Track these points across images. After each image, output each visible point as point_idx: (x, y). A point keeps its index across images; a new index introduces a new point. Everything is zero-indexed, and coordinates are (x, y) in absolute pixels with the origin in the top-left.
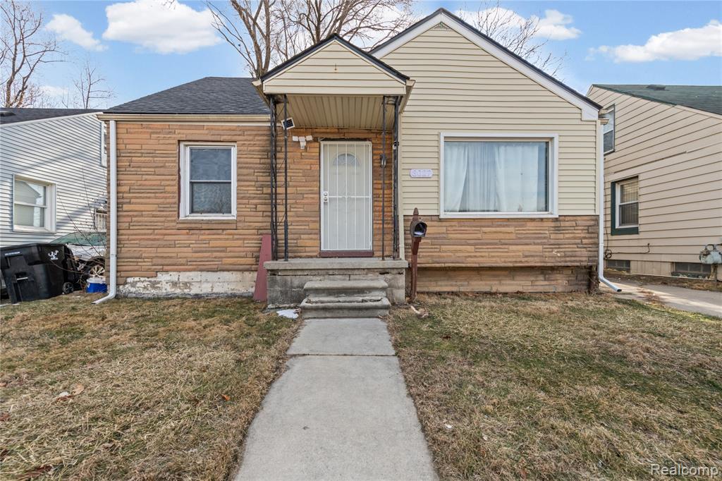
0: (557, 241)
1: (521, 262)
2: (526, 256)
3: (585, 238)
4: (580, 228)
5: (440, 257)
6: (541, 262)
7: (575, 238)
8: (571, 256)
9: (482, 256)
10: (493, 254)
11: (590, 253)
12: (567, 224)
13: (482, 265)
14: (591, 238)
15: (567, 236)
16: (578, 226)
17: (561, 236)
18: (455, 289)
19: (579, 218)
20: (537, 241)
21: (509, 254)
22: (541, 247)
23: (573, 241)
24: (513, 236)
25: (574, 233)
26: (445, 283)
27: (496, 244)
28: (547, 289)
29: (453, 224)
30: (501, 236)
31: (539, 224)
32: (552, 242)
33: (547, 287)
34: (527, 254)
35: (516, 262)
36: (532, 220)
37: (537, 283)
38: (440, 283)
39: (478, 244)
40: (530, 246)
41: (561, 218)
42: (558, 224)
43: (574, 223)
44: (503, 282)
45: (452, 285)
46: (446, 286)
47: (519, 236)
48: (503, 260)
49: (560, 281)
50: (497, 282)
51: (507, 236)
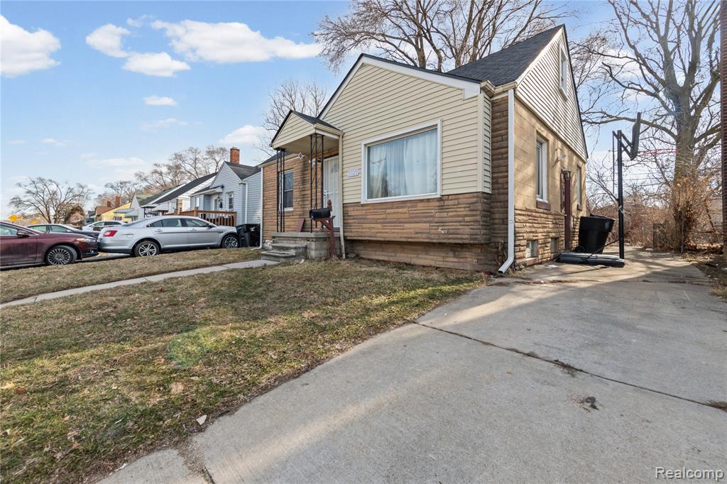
0: (441, 220)
1: (412, 238)
2: (417, 233)
3: (466, 216)
4: (462, 206)
5: (362, 232)
6: (428, 238)
7: (458, 216)
8: (454, 234)
9: (387, 233)
10: (393, 231)
11: (472, 231)
12: (451, 203)
13: (386, 239)
14: (473, 215)
15: (451, 214)
16: (461, 204)
17: (445, 214)
18: (386, 259)
19: (460, 196)
20: (424, 220)
21: (405, 231)
22: (428, 225)
23: (455, 219)
24: (407, 216)
25: (456, 211)
26: (381, 253)
27: (395, 222)
28: (457, 266)
29: (369, 207)
30: (399, 216)
31: (426, 204)
32: (436, 220)
33: (456, 264)
34: (418, 231)
35: (409, 238)
36: (422, 201)
37: (448, 259)
38: (378, 253)
39: (384, 222)
40: (421, 224)
41: (444, 198)
42: (442, 203)
43: (456, 202)
44: (420, 256)
45: (384, 255)
46: (382, 255)
47: (411, 215)
48: (399, 235)
49: (469, 259)
50: (415, 256)
51: (403, 216)
